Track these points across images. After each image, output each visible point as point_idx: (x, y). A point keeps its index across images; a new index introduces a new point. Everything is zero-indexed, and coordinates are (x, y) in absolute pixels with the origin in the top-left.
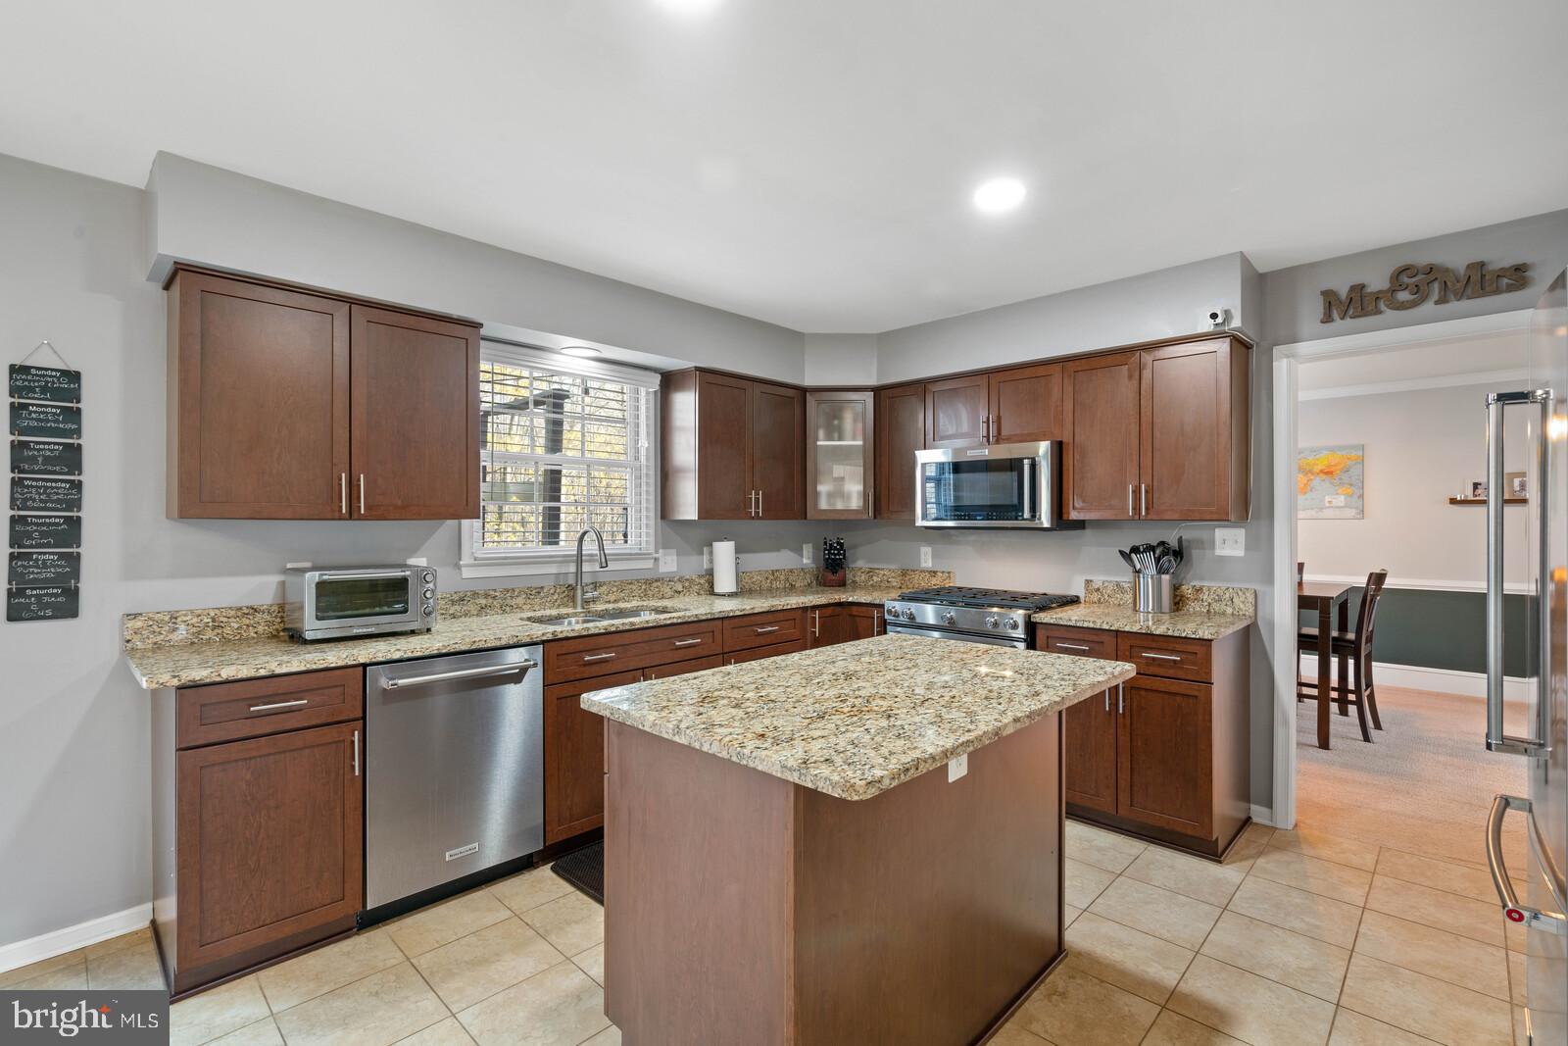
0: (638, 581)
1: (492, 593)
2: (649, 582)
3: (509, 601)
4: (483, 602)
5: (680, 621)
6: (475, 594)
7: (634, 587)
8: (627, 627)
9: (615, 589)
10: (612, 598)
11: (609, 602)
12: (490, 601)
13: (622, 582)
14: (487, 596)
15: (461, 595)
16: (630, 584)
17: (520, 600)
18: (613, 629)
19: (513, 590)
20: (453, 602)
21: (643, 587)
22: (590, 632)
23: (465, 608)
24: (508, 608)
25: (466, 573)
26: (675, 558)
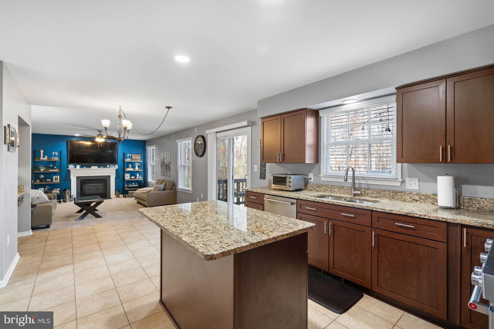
0: (388, 191)
1: (328, 186)
2: (396, 193)
3: (333, 189)
4: (325, 188)
5: (344, 205)
6: (323, 185)
7: (386, 193)
8: (321, 201)
9: (375, 192)
10: (374, 196)
11: (372, 197)
12: (327, 188)
13: (379, 190)
14: (326, 187)
15: (320, 185)
16: (384, 191)
17: (336, 190)
18: (316, 201)
19: (334, 186)
20: (317, 187)
21: (392, 194)
22: (309, 200)
23: (320, 189)
24: (332, 192)
25: (322, 179)
26: (417, 183)
